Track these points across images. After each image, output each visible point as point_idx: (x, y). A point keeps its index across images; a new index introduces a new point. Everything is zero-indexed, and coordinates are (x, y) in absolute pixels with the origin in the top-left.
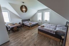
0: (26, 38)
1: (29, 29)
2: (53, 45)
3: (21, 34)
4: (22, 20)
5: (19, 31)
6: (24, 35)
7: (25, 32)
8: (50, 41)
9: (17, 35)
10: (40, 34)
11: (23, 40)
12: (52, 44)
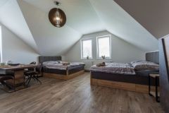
0: (60, 99)
1: (62, 80)
2: (138, 100)
3: (42, 93)
4: (39, 57)
5: (31, 87)
6: (53, 94)
7: (51, 86)
8: (127, 96)
9: (25, 96)
10: (98, 86)
11: (52, 105)
12: (136, 100)
